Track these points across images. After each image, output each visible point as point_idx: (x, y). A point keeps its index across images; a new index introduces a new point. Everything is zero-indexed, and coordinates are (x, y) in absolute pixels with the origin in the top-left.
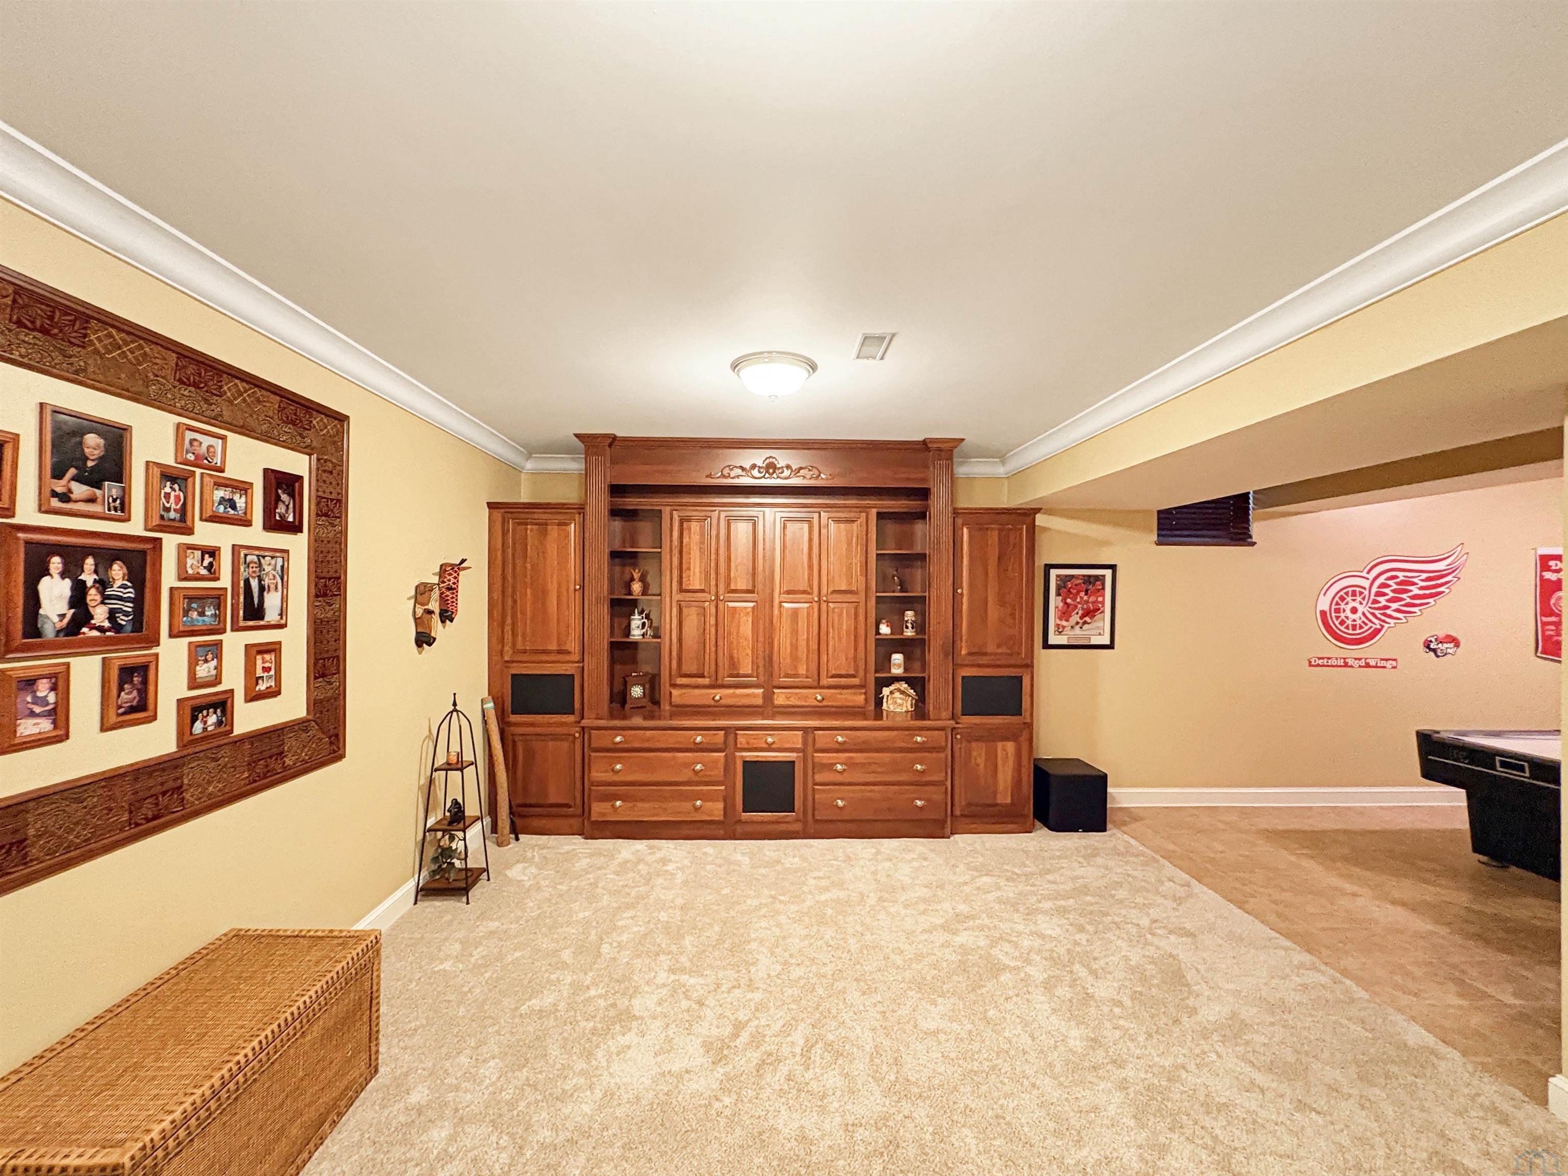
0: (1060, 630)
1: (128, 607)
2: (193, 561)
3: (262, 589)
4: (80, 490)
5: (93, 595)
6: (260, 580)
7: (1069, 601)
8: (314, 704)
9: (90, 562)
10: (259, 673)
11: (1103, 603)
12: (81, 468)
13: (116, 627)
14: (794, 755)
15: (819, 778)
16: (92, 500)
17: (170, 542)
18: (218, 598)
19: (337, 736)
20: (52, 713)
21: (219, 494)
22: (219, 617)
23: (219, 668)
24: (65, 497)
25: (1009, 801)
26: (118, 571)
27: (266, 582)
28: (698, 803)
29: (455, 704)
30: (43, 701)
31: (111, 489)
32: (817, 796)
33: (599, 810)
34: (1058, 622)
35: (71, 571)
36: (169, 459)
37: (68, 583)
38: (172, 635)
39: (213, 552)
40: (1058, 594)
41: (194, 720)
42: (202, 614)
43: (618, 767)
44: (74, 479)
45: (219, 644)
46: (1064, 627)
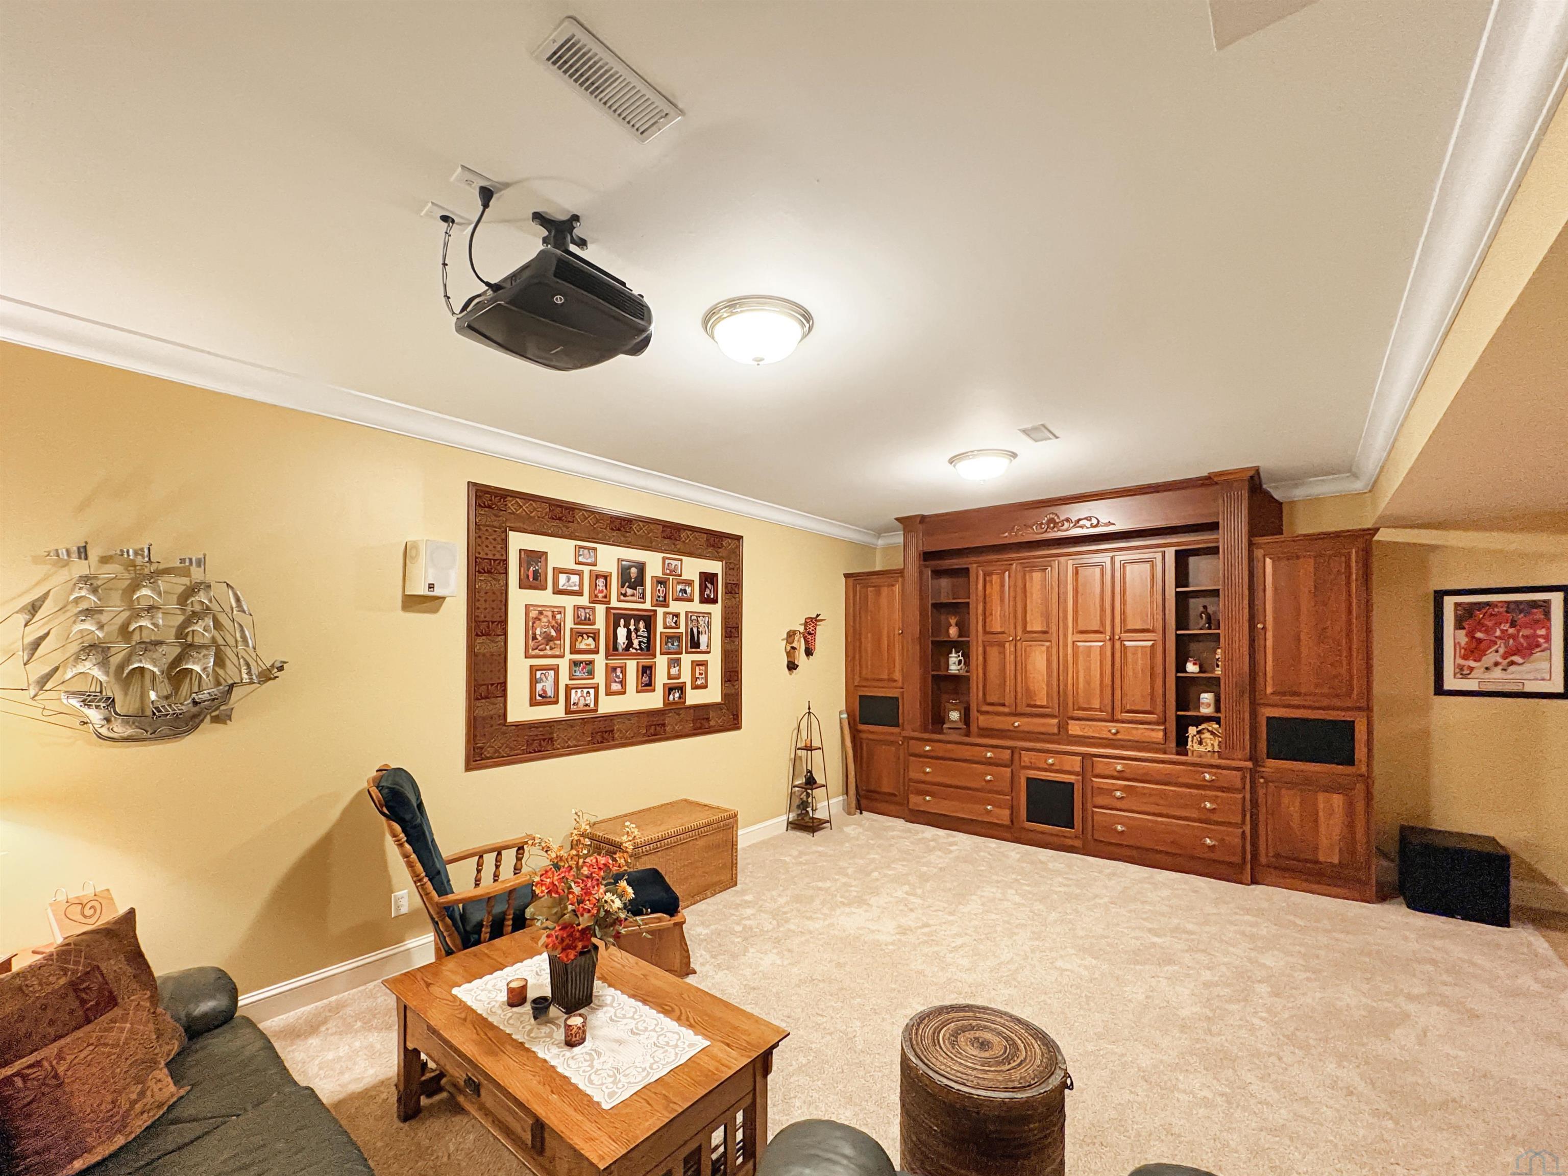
0: (1462, 672)
1: (645, 640)
2: (669, 619)
3: (699, 633)
4: (630, 591)
5: (633, 635)
6: (698, 628)
7: (1479, 635)
8: (725, 696)
9: (632, 621)
10: (697, 675)
11: (1548, 638)
12: (630, 582)
13: (641, 649)
14: (1073, 777)
15: (1099, 800)
16: (633, 595)
17: (660, 611)
18: (678, 638)
19: (737, 716)
20: (621, 682)
21: (680, 587)
22: (680, 646)
23: (679, 670)
24: (625, 595)
25: (1336, 861)
26: (642, 625)
27: (700, 630)
28: (989, 807)
29: (809, 708)
30: (618, 677)
31: (640, 589)
32: (1095, 818)
33: (914, 800)
34: (1462, 662)
35: (627, 626)
36: (660, 575)
37: (626, 630)
38: (661, 654)
39: (677, 615)
40: (1459, 625)
41: (669, 694)
42: (673, 644)
43: (928, 770)
44: (628, 587)
45: (679, 659)
46: (1471, 669)
